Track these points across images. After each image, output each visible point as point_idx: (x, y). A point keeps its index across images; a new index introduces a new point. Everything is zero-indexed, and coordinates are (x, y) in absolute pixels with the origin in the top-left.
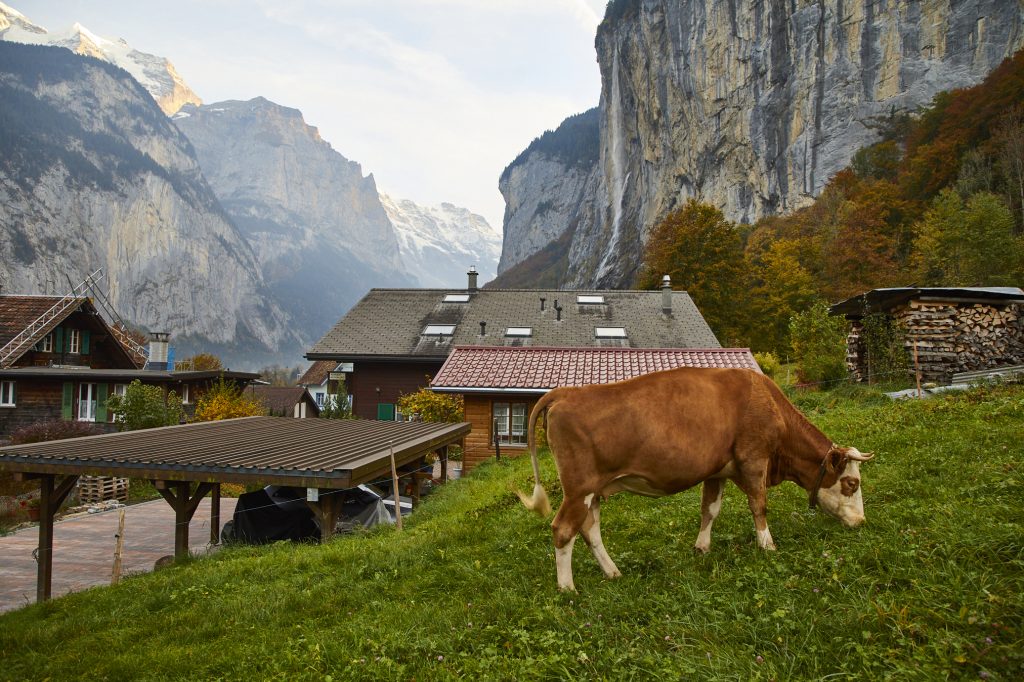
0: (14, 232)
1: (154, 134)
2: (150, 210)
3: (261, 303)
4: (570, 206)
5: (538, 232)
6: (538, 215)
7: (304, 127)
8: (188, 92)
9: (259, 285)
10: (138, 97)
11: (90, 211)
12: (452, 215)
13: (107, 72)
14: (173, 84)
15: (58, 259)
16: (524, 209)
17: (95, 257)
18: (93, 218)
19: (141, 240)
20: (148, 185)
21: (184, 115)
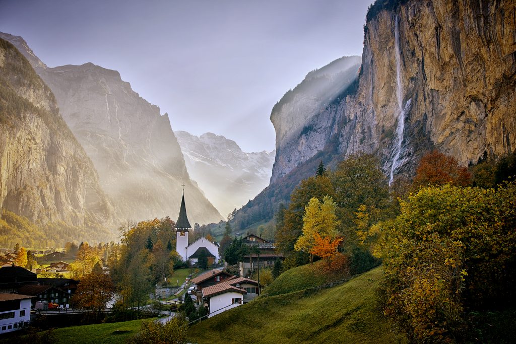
1: (30, 86)
2: (29, 136)
4: (326, 128)
5: (304, 146)
6: (304, 135)
7: (122, 83)
12: (213, 141)
19: (23, 157)
20: (28, 120)
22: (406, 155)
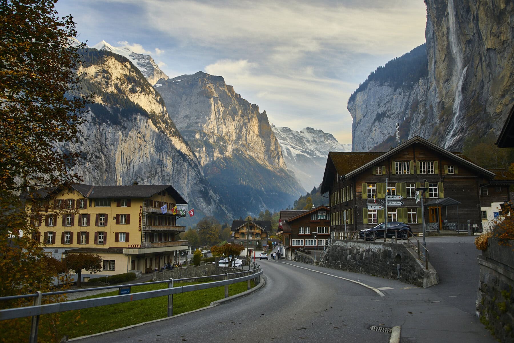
0: (64, 149)
1: (141, 92)
2: (139, 135)
3: (203, 189)
4: (399, 113)
5: (377, 132)
6: (377, 122)
7: (225, 86)
8: (161, 73)
9: (201, 178)
10: (133, 72)
11: (106, 137)
12: (312, 134)
13: (116, 59)
14: (153, 69)
15: (88, 164)
16: (366, 118)
17: (108, 163)
18: (107, 140)
19: (134, 153)
20: (138, 121)
21: (159, 85)
22: (459, 131)
